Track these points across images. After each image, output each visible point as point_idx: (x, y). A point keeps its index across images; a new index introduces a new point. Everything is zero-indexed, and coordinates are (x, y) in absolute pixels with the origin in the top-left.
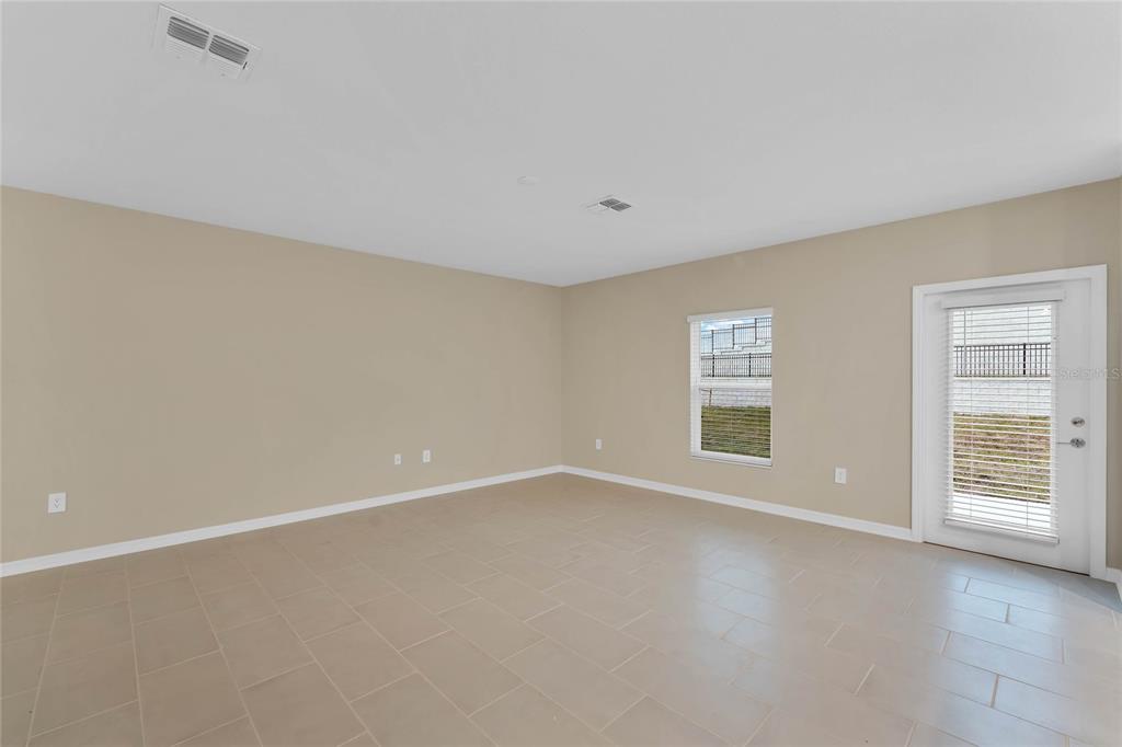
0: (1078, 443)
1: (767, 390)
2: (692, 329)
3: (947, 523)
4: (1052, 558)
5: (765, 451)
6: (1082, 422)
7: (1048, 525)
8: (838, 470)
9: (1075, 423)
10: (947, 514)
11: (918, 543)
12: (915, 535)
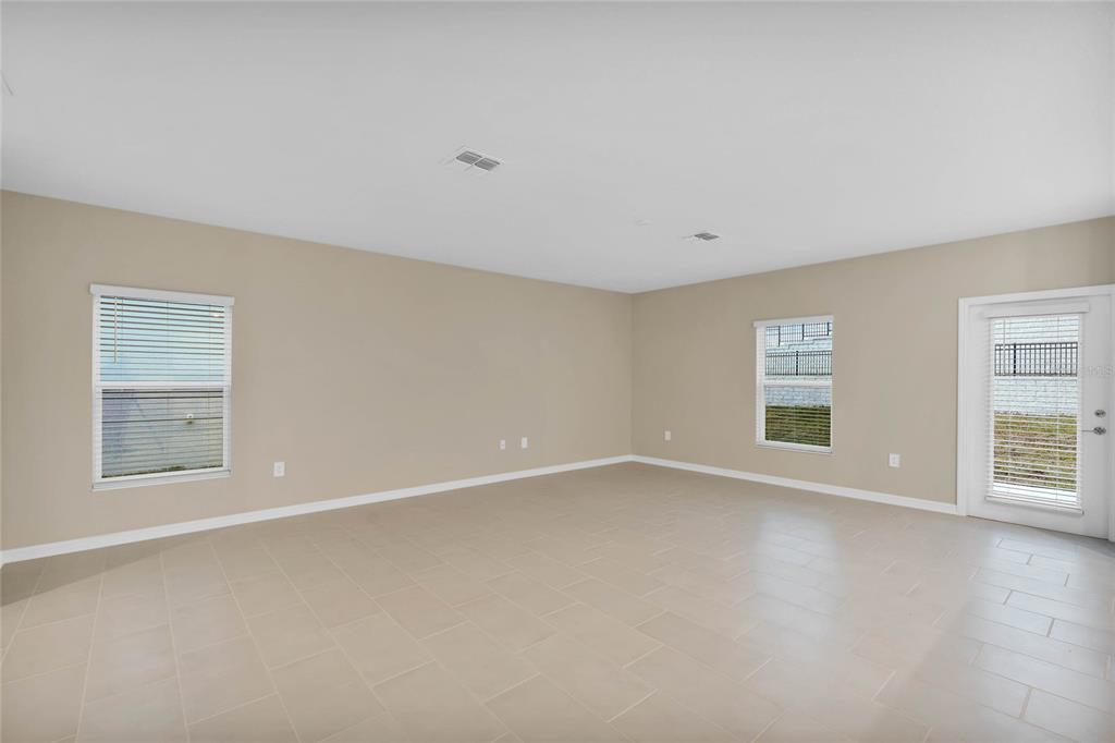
0: (1099, 431)
1: (827, 387)
2: (758, 334)
3: (988, 500)
4: (1077, 526)
5: (826, 441)
6: (1103, 413)
7: (1074, 499)
8: (891, 456)
9: (1098, 414)
10: (987, 492)
11: (962, 517)
12: (960, 510)
